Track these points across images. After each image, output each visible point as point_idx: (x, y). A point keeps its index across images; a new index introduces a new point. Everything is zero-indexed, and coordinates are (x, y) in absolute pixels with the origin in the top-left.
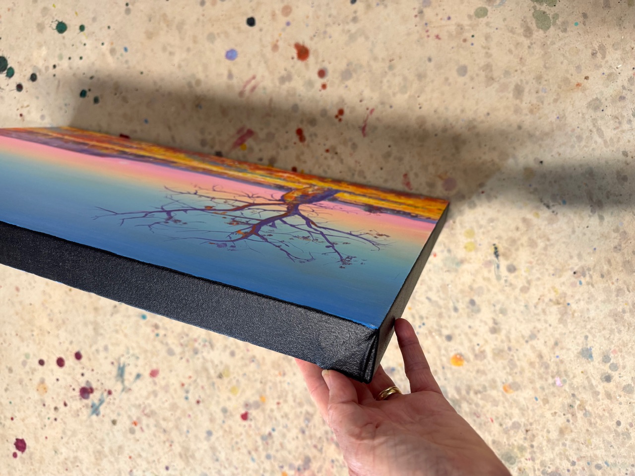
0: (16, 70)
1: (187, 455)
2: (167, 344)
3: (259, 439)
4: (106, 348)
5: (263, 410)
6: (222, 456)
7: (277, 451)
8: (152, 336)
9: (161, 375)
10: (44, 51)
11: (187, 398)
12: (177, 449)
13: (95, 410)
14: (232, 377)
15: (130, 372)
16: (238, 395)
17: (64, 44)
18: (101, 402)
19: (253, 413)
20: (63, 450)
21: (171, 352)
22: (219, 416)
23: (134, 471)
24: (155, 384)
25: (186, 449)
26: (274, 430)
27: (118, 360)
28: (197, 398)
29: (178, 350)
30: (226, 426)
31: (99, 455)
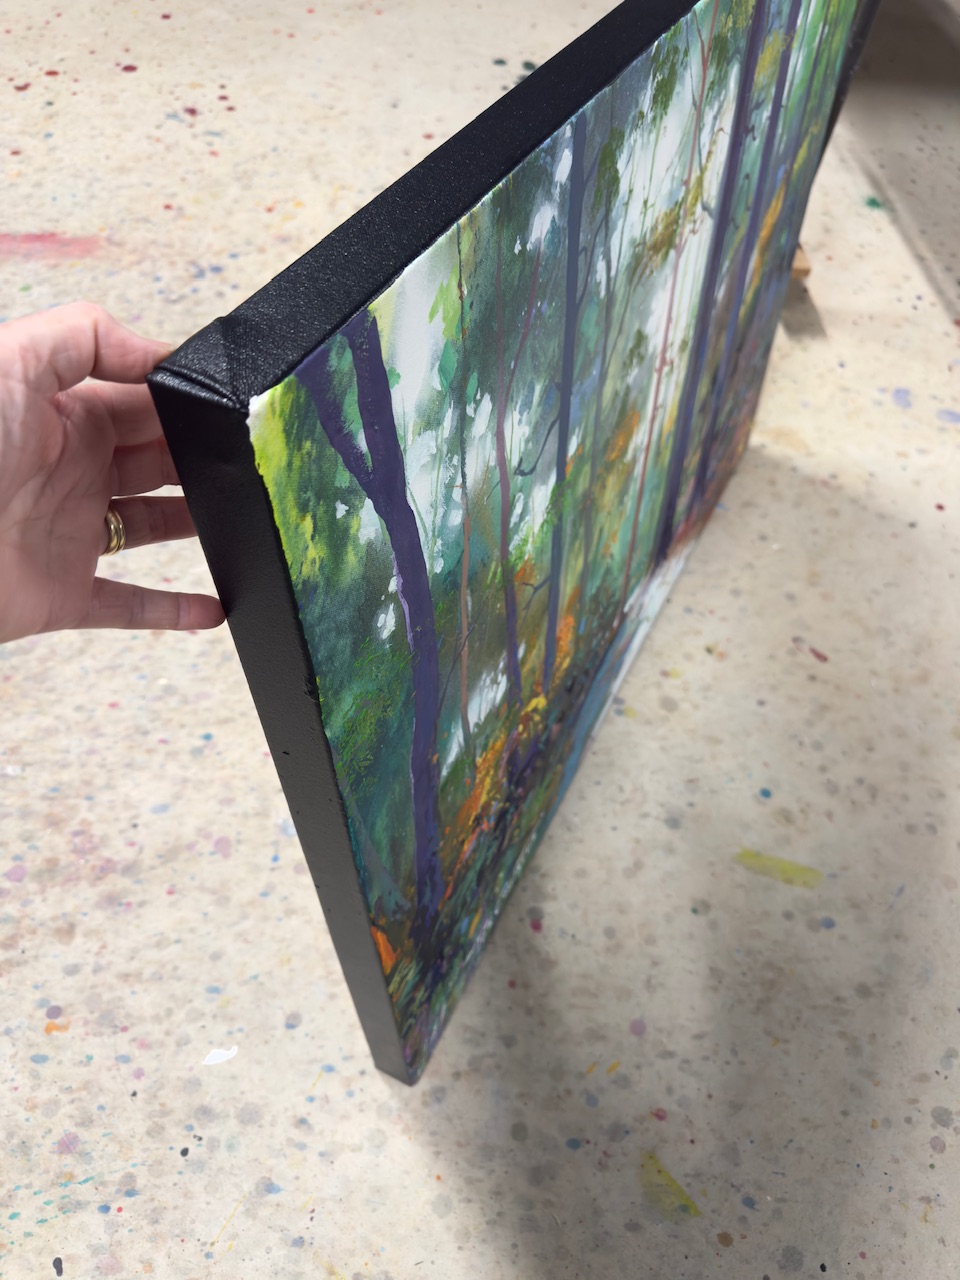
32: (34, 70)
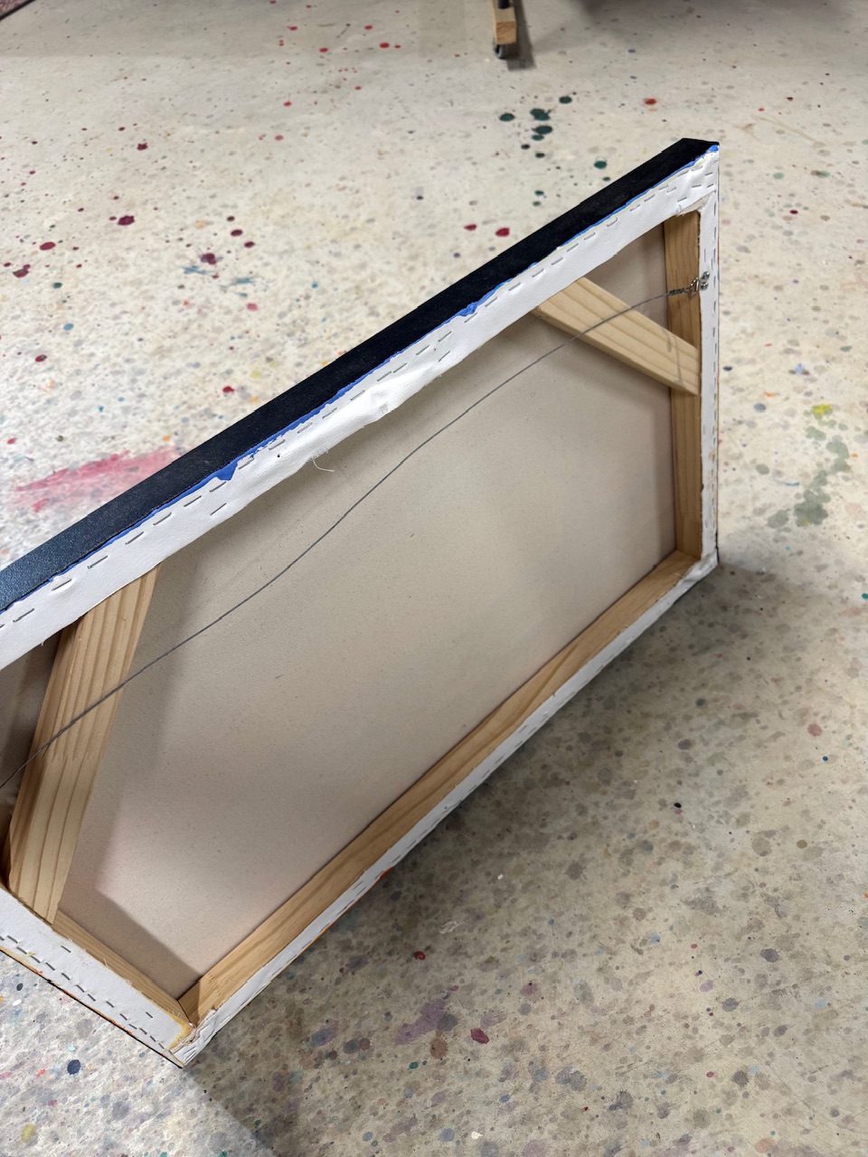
0: (542, 142)
1: (162, 352)
2: (290, 310)
3: (205, 406)
4: (266, 264)
5: (241, 403)
6: (172, 381)
7: (195, 426)
8: (296, 296)
9: (253, 313)
10: (570, 157)
11: (233, 338)
12: (167, 343)
13: (191, 269)
14: (272, 369)
15: (248, 288)
16: (252, 379)
17: (584, 170)
18: (203, 272)
19: (235, 396)
20: (132, 254)
21: (282, 315)
22: (222, 369)
23: (128, 315)
24: (240, 310)
25: (170, 350)
26: (221, 417)
27: (257, 276)
28: (235, 347)
29: (287, 320)
30: (211, 376)
31: (137, 283)
32: (28, 247)
